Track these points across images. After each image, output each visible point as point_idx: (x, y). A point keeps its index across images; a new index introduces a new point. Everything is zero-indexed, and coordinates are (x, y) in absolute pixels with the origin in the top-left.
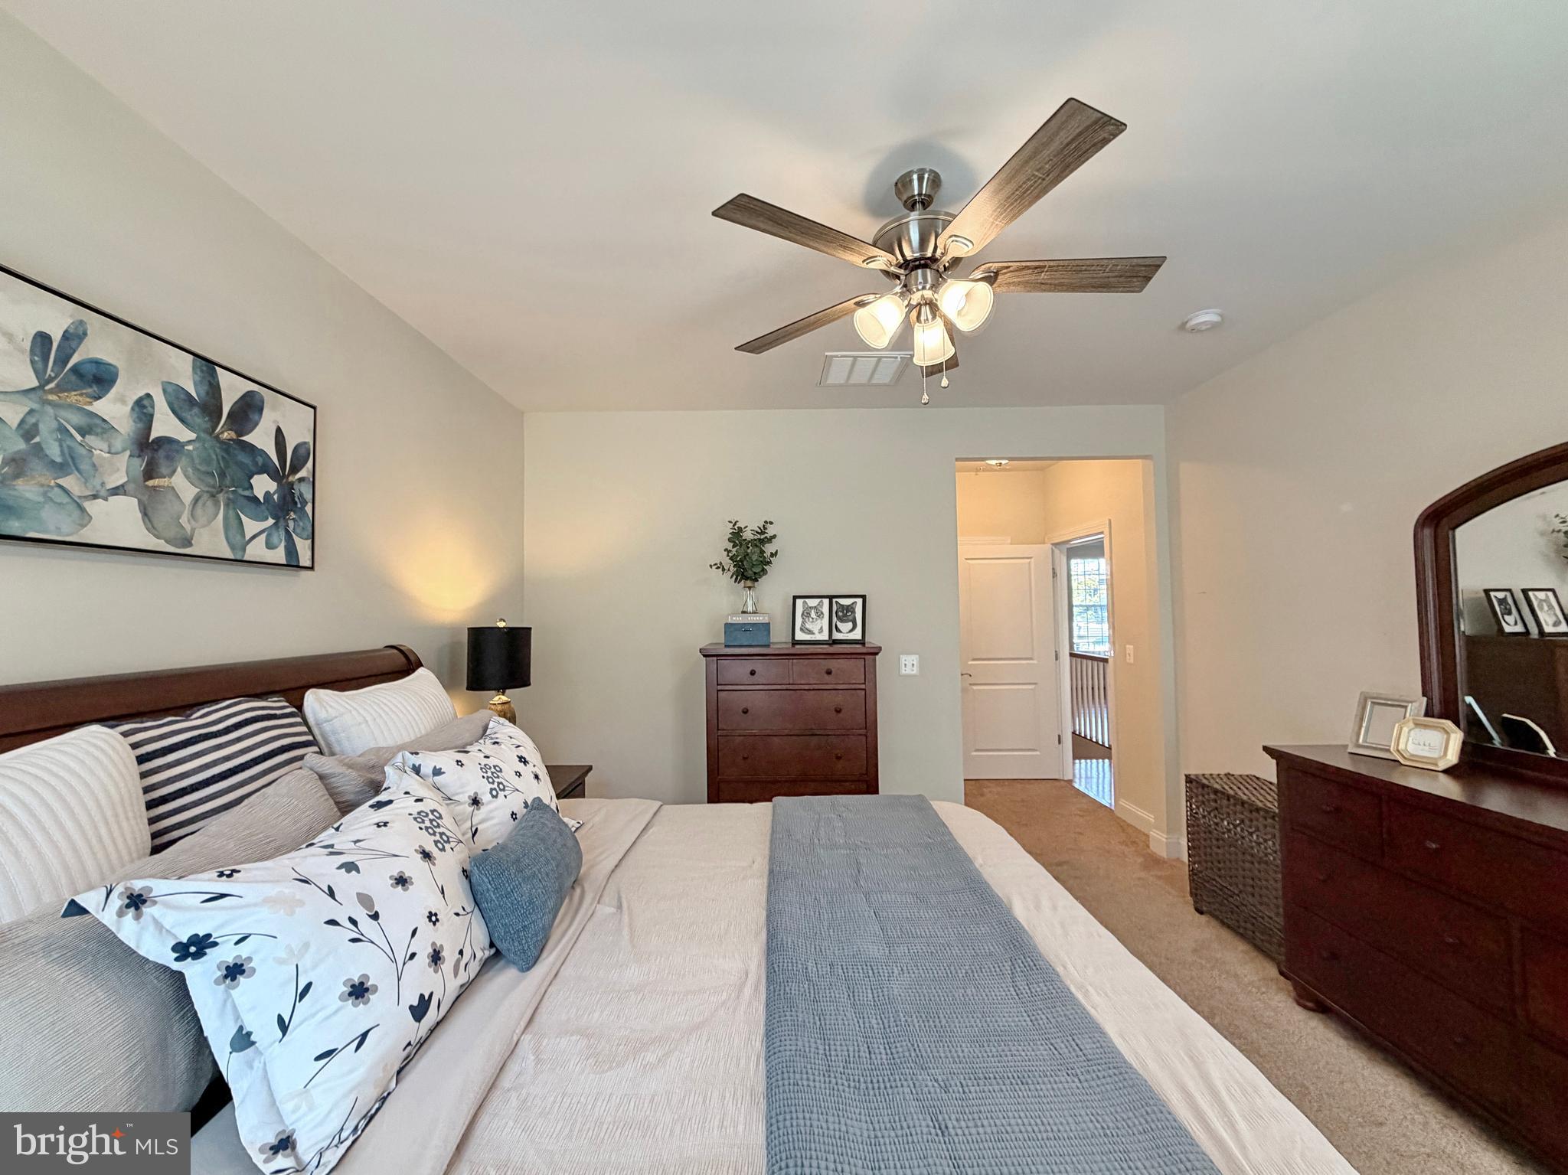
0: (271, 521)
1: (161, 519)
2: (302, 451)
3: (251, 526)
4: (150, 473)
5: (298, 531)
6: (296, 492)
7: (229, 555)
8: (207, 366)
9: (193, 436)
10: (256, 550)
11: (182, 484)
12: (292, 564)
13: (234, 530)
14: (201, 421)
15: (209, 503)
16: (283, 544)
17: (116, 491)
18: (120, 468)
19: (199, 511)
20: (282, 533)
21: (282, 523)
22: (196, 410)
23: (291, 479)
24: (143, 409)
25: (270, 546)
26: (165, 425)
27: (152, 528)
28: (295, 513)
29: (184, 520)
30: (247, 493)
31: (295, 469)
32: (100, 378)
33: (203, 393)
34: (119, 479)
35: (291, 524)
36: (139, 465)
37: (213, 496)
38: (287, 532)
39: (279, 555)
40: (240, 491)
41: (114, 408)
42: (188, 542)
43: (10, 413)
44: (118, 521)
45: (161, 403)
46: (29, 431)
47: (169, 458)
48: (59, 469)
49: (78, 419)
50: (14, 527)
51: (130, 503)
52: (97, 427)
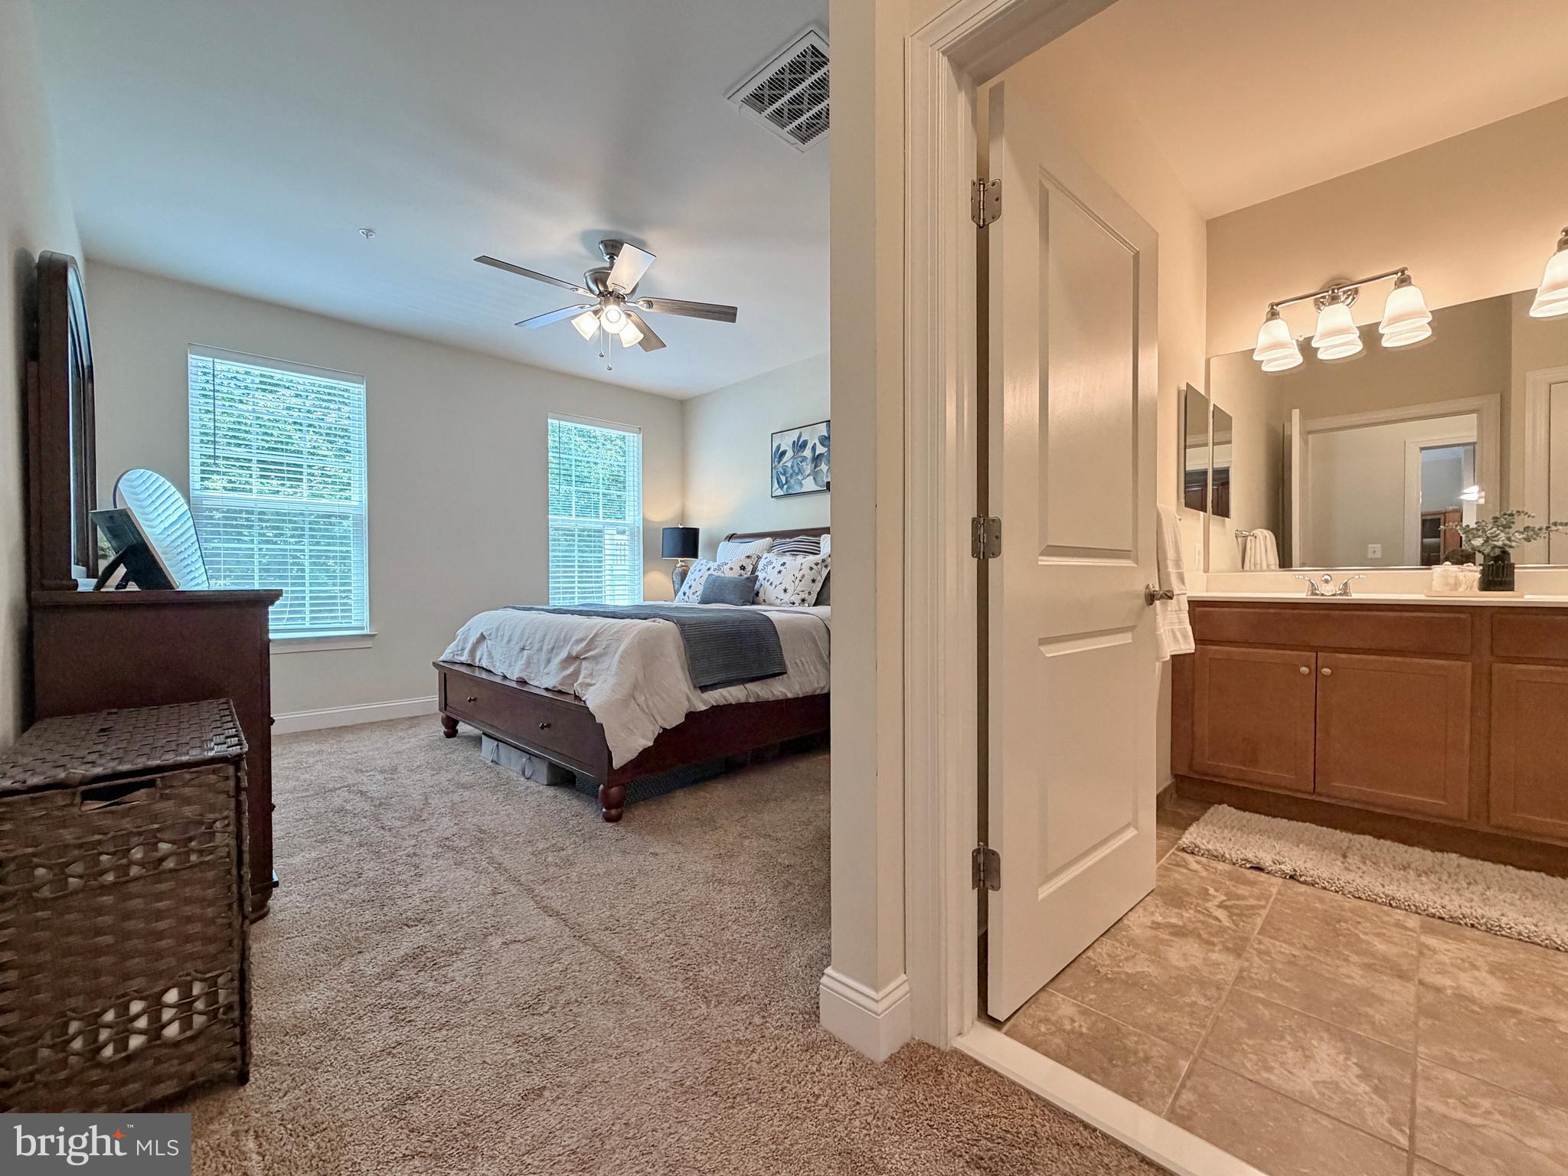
1: (818, 480)
4: (815, 468)
11: (824, 467)
17: (808, 476)
18: (808, 468)
24: (814, 448)
26: (820, 449)
27: (817, 484)
32: (804, 445)
34: (809, 472)
36: (813, 465)
41: (808, 452)
43: (789, 464)
44: (809, 484)
45: (818, 444)
46: (792, 467)
47: (821, 461)
48: (797, 474)
49: (800, 459)
50: (791, 491)
51: (811, 477)
52: (804, 459)
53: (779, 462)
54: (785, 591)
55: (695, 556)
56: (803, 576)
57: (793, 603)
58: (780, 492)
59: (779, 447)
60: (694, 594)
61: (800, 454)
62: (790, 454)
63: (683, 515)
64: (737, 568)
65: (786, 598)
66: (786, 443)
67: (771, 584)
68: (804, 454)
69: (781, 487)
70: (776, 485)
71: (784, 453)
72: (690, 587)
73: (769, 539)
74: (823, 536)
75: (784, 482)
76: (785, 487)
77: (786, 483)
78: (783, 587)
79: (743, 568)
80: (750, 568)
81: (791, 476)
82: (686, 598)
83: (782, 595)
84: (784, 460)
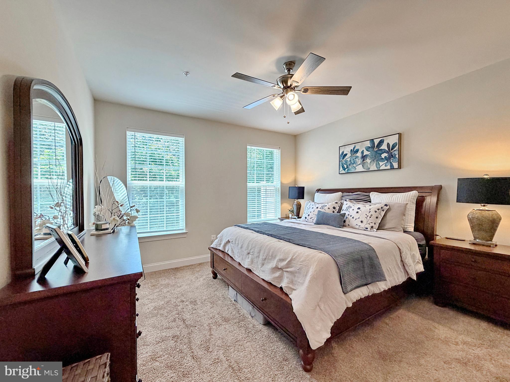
0: (386, 161)
1: (365, 166)
2: (395, 145)
3: (381, 163)
4: (363, 161)
5: (394, 161)
6: (393, 154)
7: (377, 169)
8: (372, 141)
9: (370, 152)
10: (383, 167)
11: (368, 161)
12: (392, 168)
13: (378, 165)
14: (372, 149)
15: (373, 162)
16: (389, 165)
17: (359, 165)
18: (359, 161)
19: (371, 164)
20: (389, 163)
21: (389, 161)
22: (370, 148)
23: (391, 152)
24: (362, 152)
25: (386, 166)
26: (366, 153)
27: (364, 168)
28: (393, 158)
29: (369, 166)
30: (381, 158)
31: (392, 149)
32: (357, 151)
33: (371, 145)
34: (360, 163)
35: (392, 161)
36: (362, 160)
37: (374, 160)
38: (391, 163)
39: (389, 167)
40: (379, 158)
41: (359, 154)
42: (369, 169)
43: (349, 160)
44: (360, 168)
45: (365, 150)
46: (350, 161)
47: (367, 158)
48: (353, 164)
49: (355, 157)
50: (349, 172)
51: (361, 165)
52: (357, 157)
53: (343, 159)
54: (362, 222)
55: (303, 198)
56: (372, 215)
57: (367, 228)
58: (343, 172)
59: (343, 153)
60: (311, 218)
61: (354, 155)
62: (349, 155)
63: (295, 181)
64: (331, 208)
65: (363, 225)
66: (347, 150)
67: (353, 218)
68: (357, 155)
69: (345, 169)
70: (341, 169)
71: (346, 155)
72: (309, 215)
73: (340, 193)
74: (371, 193)
75: (346, 167)
76: (346, 170)
77: (347, 168)
78: (360, 220)
79: (334, 208)
80: (337, 208)
81: (350, 165)
82: (307, 220)
83: (360, 224)
84: (346, 157)
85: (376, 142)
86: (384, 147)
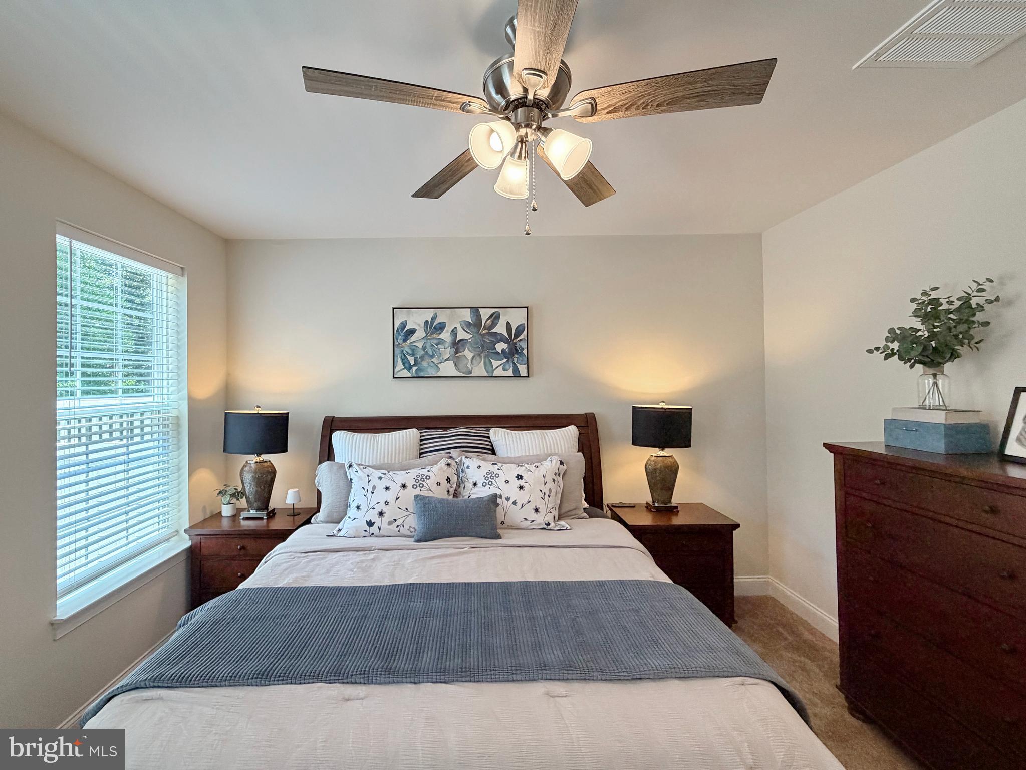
0: (505, 360)
1: (461, 366)
2: (521, 328)
3: (495, 363)
4: (456, 353)
5: (519, 362)
6: (518, 346)
7: (486, 375)
8: (475, 310)
9: (471, 336)
10: (499, 372)
11: (468, 354)
12: (517, 375)
13: (488, 366)
14: (475, 330)
15: (478, 358)
16: (511, 368)
17: (446, 360)
18: (447, 352)
19: (474, 361)
20: (511, 364)
21: (511, 360)
22: (472, 327)
23: (514, 341)
24: (454, 332)
25: (504, 370)
26: (462, 335)
27: (458, 370)
28: (517, 355)
29: (469, 366)
30: (494, 351)
31: (517, 336)
32: (441, 327)
33: (474, 320)
34: (448, 356)
35: (515, 360)
36: (453, 350)
37: (479, 355)
38: (514, 363)
39: (510, 373)
40: (491, 351)
41: (446, 336)
42: (470, 373)
43: (420, 345)
44: (448, 368)
45: (460, 329)
46: (424, 348)
47: (463, 346)
48: (432, 357)
49: (436, 342)
50: (422, 374)
51: (451, 363)
52: (441, 342)
53: (405, 341)
54: (537, 510)
57: (548, 524)
58: (406, 373)
59: (404, 325)
60: (390, 523)
61: (435, 336)
62: (420, 334)
63: (228, 391)
64: (444, 482)
65: (540, 519)
66: (416, 320)
68: (442, 336)
69: (410, 368)
70: (400, 366)
71: (412, 332)
72: (381, 514)
74: (492, 430)
75: (412, 363)
76: (414, 369)
77: (415, 365)
79: (448, 480)
80: (454, 479)
81: (422, 358)
82: (374, 529)
83: (533, 516)
84: (413, 338)
85: (485, 314)
86: (501, 329)
